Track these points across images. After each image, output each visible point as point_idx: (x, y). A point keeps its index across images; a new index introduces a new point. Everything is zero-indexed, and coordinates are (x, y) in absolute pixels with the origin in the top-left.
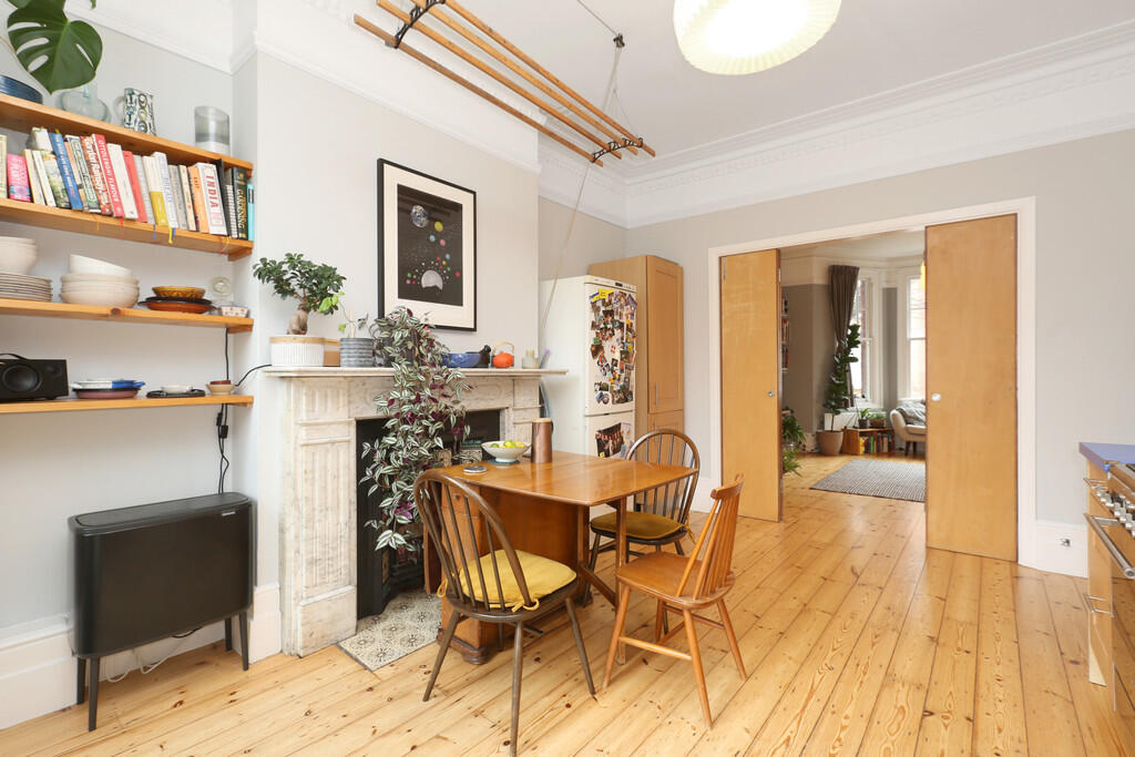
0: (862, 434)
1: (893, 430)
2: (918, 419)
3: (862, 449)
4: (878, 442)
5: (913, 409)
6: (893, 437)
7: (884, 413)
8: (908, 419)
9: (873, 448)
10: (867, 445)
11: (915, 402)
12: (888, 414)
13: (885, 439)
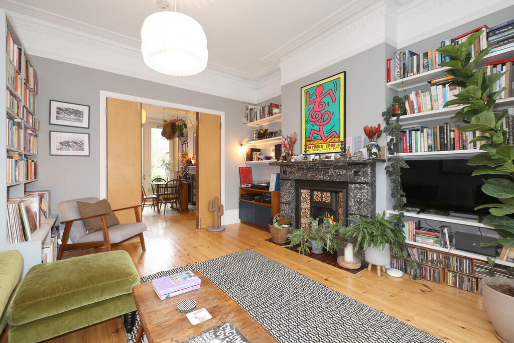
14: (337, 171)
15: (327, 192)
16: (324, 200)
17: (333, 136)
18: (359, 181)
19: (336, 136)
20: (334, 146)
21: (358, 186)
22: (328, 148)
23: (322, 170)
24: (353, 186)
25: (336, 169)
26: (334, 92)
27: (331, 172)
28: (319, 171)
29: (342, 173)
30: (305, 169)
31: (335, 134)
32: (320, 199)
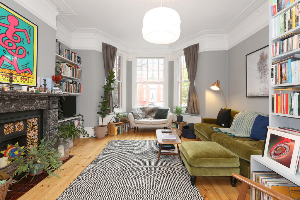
0: (117, 125)
1: (129, 122)
2: (139, 116)
3: (116, 133)
4: (123, 128)
5: (137, 112)
6: (130, 124)
7: (126, 114)
8: (136, 117)
9: (121, 132)
10: (119, 131)
11: (138, 109)
12: (128, 114)
13: (127, 126)
14: (41, 101)
15: (20, 121)
16: (17, 130)
17: (27, 72)
18: (55, 107)
19: (30, 72)
20: (28, 80)
21: (54, 110)
22: (23, 81)
23: (28, 101)
24: (51, 111)
25: (40, 100)
26: (29, 35)
27: (36, 102)
28: (24, 101)
29: (44, 103)
30: (7, 101)
31: (29, 70)
32: (12, 131)
